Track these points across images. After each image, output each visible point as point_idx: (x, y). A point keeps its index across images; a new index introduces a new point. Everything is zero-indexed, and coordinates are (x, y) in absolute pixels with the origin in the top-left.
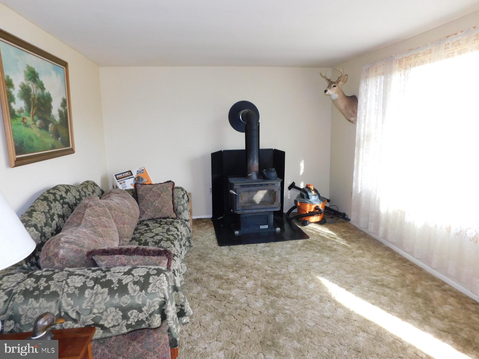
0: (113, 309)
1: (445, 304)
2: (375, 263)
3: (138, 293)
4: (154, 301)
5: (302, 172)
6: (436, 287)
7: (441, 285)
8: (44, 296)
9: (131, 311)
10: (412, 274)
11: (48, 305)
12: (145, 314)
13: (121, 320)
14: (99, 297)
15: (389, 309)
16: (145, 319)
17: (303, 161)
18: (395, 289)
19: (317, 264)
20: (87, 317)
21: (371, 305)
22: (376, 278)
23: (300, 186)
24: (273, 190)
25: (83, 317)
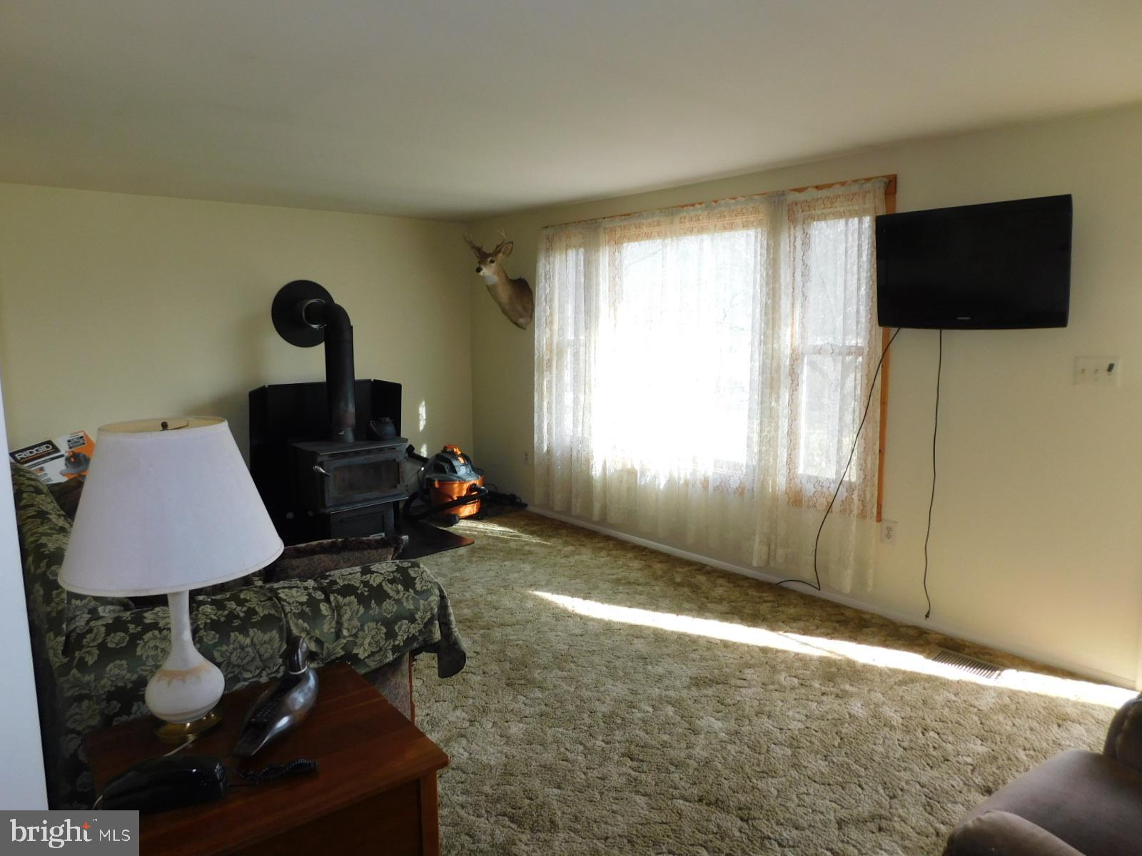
0: (372, 625)
1: (715, 587)
2: (603, 559)
3: (404, 594)
4: (430, 602)
5: (422, 424)
6: (697, 572)
7: (701, 568)
8: (254, 625)
9: (399, 623)
10: (659, 562)
11: (267, 637)
12: (419, 624)
13: (384, 641)
14: (346, 610)
15: (654, 607)
16: (417, 634)
17: (424, 403)
18: (646, 584)
19: (516, 575)
20: (334, 645)
21: (627, 609)
22: (615, 577)
23: (420, 453)
24: (395, 460)
25: (329, 646)
